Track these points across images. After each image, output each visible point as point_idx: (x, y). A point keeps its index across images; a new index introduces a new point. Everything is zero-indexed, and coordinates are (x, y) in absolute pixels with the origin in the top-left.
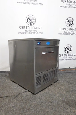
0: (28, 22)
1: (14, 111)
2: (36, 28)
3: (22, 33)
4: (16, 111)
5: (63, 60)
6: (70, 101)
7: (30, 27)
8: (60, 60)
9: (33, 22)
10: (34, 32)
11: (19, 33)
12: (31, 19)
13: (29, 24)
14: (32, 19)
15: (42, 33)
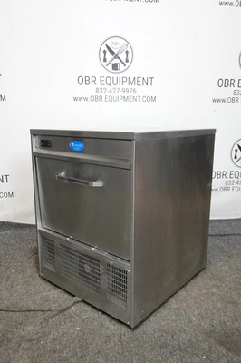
0: (105, 60)
1: (55, 351)
2: (135, 81)
3: (86, 99)
4: (62, 351)
5: (225, 189)
6: (233, 333)
7: (112, 80)
8: (216, 190)
9: (124, 61)
10: (126, 95)
11: (75, 99)
12: (116, 51)
13: (110, 67)
14: (120, 52)
15: (153, 99)
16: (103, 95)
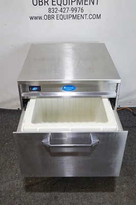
16: (55, 14)
